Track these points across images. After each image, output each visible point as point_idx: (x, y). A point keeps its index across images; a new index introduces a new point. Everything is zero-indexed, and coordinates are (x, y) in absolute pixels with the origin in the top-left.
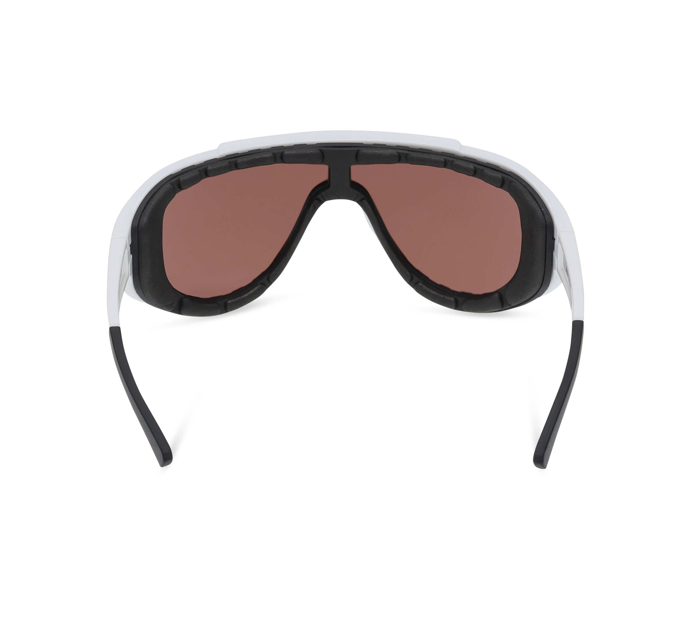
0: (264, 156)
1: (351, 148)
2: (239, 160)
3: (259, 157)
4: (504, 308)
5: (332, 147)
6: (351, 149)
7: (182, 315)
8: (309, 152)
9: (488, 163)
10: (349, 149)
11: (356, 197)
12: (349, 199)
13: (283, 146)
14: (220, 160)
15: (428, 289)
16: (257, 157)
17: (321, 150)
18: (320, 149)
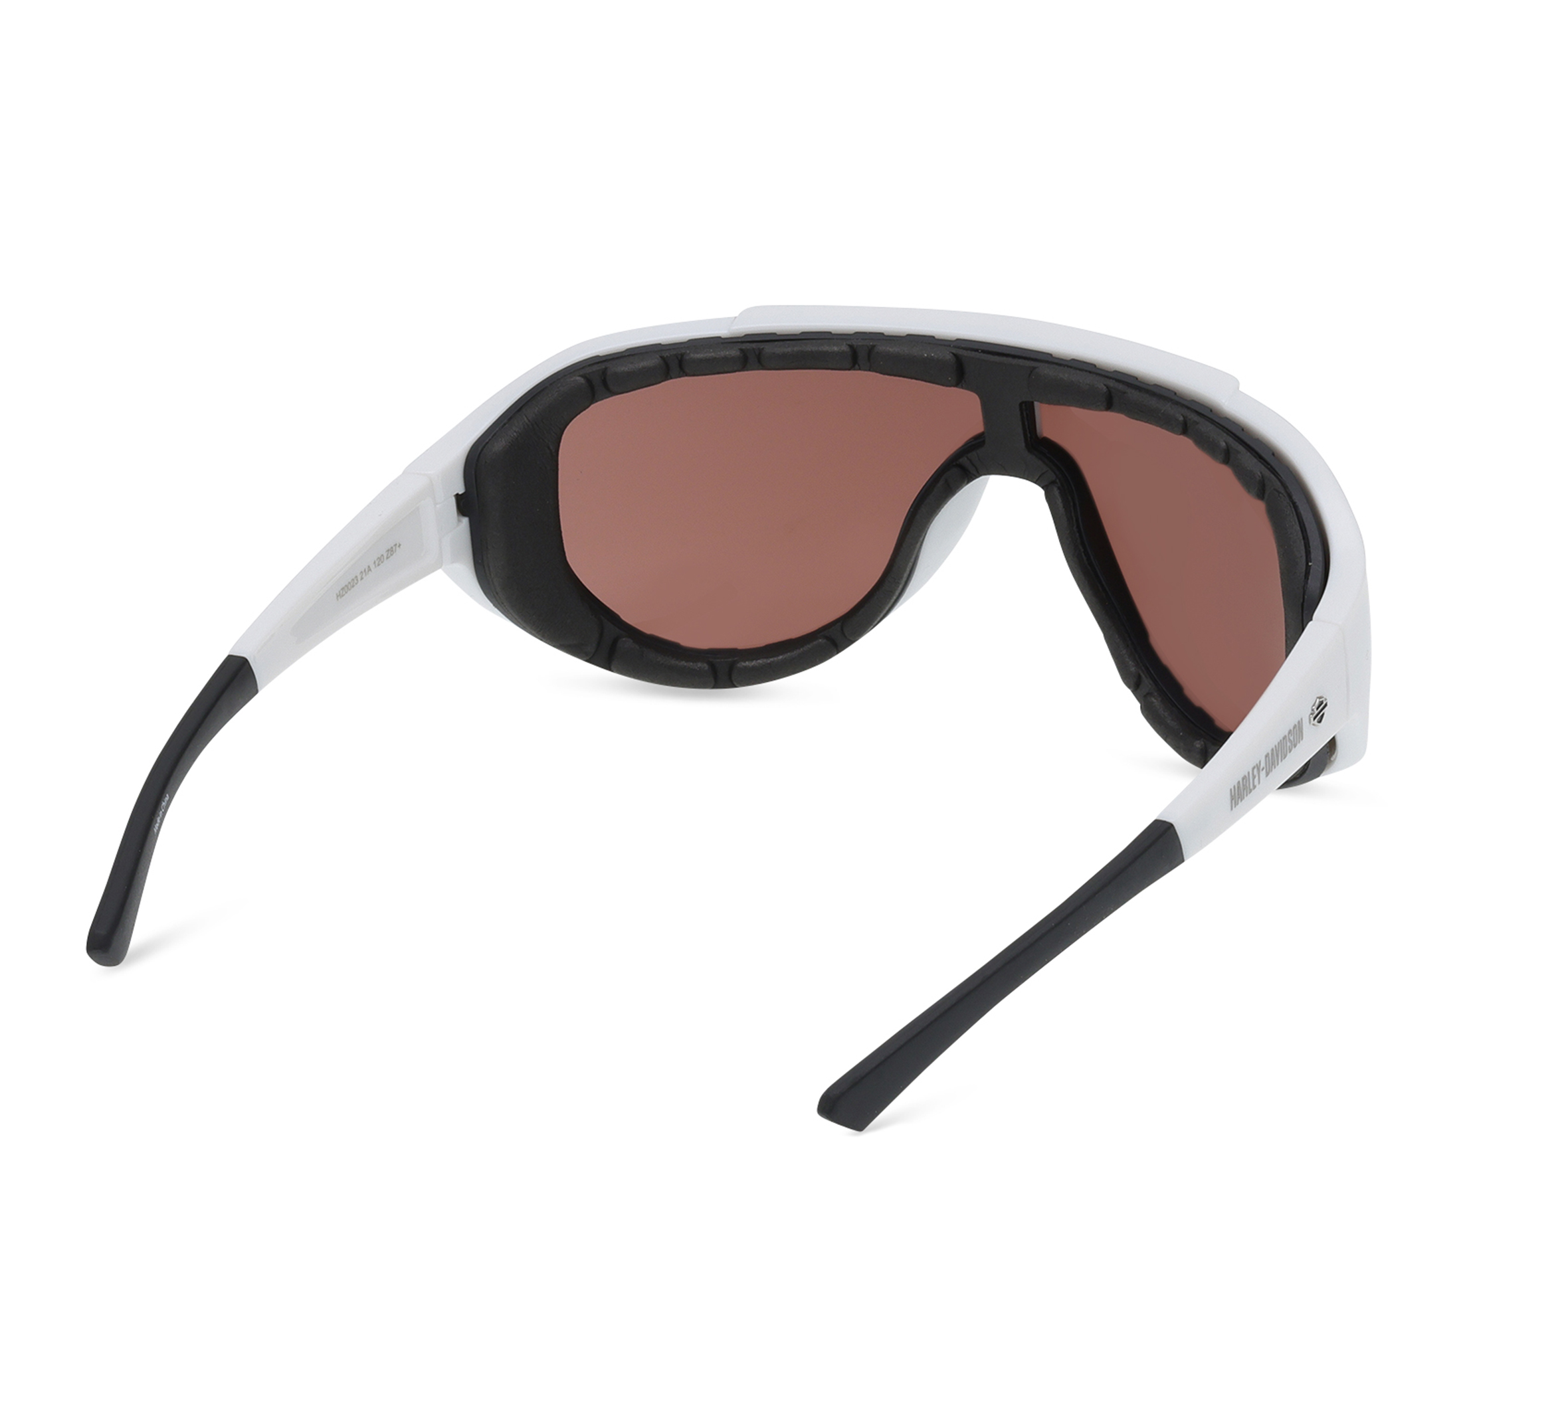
0: (826, 348)
1: (1020, 360)
2: (768, 349)
3: (814, 349)
5: (984, 352)
6: (1021, 362)
7: (612, 671)
8: (926, 355)
10: (1015, 361)
11: (1040, 476)
12: (1027, 479)
13: (882, 334)
14: (726, 341)
15: (1164, 714)
16: (809, 347)
17: (955, 355)
18: (954, 352)
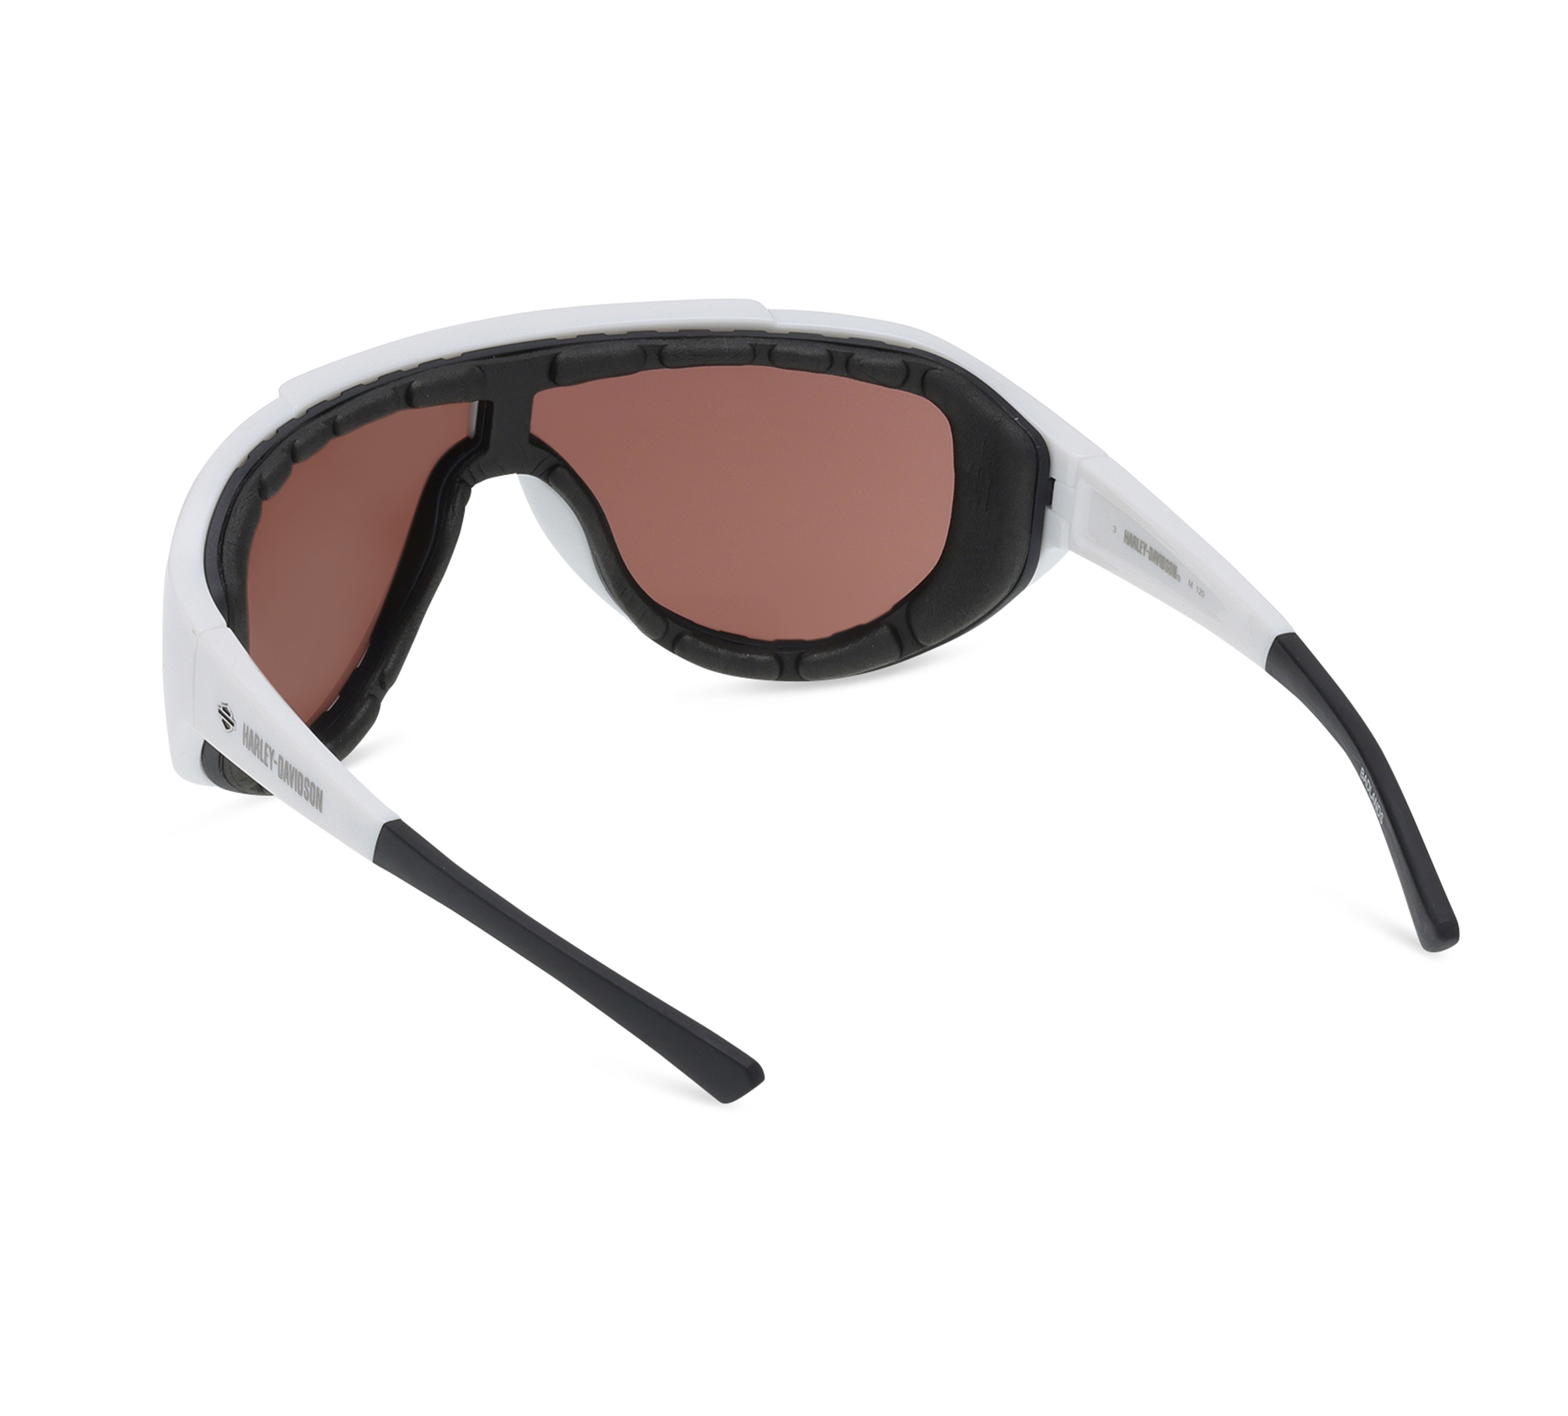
4: (905, 657)
5: (497, 356)
9: (852, 339)
11: (538, 466)
15: (710, 648)
